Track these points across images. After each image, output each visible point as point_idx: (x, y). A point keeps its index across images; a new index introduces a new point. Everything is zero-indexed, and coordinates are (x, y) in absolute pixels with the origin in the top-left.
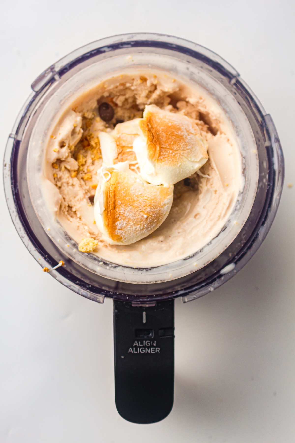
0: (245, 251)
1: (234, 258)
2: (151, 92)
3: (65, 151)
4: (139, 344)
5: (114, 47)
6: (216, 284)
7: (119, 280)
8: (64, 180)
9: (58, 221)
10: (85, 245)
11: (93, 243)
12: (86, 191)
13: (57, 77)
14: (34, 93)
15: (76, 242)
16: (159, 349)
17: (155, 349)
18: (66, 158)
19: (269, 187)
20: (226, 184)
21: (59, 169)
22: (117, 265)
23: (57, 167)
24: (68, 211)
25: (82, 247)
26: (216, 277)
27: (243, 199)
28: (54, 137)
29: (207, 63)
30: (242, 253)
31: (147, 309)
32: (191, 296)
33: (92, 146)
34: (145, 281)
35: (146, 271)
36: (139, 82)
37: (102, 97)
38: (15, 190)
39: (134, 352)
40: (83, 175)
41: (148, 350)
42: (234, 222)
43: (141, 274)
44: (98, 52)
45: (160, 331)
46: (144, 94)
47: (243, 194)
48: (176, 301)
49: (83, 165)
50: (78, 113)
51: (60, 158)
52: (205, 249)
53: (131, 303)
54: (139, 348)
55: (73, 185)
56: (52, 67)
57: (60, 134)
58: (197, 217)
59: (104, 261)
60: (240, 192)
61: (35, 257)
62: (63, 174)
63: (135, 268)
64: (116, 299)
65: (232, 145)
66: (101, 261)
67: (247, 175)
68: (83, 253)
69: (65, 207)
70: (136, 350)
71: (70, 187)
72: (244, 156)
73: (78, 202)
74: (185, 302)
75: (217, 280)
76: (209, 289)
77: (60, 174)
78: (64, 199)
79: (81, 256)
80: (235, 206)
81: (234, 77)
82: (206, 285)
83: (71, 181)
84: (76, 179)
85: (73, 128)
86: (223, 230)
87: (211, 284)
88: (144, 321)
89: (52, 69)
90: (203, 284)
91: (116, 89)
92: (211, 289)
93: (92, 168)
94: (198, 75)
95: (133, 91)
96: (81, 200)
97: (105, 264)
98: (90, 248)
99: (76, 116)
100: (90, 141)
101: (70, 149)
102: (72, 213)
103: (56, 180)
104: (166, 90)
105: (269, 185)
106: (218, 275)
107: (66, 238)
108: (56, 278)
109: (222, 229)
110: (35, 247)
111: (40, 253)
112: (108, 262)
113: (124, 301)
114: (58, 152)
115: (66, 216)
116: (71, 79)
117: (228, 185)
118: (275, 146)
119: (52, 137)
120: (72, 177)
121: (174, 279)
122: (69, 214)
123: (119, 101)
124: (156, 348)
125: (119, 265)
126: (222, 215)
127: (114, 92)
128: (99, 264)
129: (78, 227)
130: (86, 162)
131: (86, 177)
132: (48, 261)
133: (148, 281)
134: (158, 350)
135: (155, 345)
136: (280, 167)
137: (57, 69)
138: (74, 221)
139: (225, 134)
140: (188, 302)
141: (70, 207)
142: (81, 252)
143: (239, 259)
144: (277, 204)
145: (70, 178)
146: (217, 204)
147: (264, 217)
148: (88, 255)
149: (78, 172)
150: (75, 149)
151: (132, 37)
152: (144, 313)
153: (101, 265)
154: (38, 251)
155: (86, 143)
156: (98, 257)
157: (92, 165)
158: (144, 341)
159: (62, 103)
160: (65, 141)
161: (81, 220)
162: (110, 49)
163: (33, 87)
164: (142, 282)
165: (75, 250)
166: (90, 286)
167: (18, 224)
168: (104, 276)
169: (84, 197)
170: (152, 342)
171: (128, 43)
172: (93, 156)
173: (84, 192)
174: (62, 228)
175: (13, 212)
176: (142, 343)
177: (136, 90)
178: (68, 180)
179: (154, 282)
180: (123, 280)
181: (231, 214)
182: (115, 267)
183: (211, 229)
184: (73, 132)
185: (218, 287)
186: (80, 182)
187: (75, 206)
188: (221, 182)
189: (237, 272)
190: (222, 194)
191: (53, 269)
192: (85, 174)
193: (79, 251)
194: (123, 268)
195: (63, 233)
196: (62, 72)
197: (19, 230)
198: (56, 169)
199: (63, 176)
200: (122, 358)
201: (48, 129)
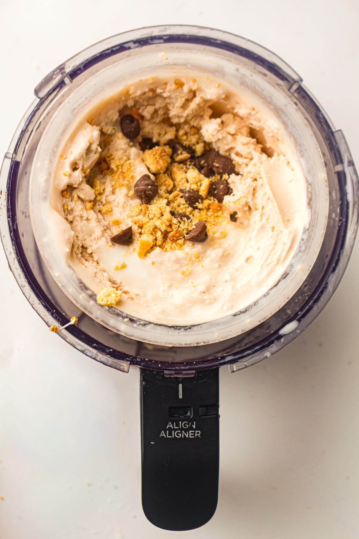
0: (311, 305)
1: (296, 314)
2: (188, 101)
3: (78, 176)
4: (173, 426)
5: (142, 42)
6: (274, 347)
7: (150, 341)
8: (77, 213)
9: (70, 265)
10: (105, 296)
11: (116, 294)
12: (105, 228)
13: (67, 80)
14: (38, 100)
15: (93, 292)
16: (200, 432)
17: (194, 433)
18: (79, 184)
19: (340, 222)
20: (286, 219)
21: (70, 199)
22: (147, 323)
23: (68, 196)
24: (81, 253)
25: (101, 298)
26: (273, 338)
27: (309, 237)
28: (65, 157)
29: (261, 64)
30: (307, 307)
31: (184, 381)
32: (241, 364)
33: (113, 169)
34: (183, 343)
35: (185, 330)
36: (174, 87)
37: (126, 107)
38: (13, 226)
39: (168, 437)
40: (101, 206)
41: (185, 434)
42: (298, 267)
43: (178, 334)
44: (121, 48)
45: (200, 409)
46: (179, 102)
47: (309, 231)
48: (222, 369)
49: (100, 194)
50: (95, 127)
51: (72, 184)
52: (260, 302)
53: (163, 372)
54: (173, 431)
55: (88, 219)
56: (61, 67)
57: (71, 152)
58: (249, 261)
59: (131, 317)
60: (304, 228)
61: (38, 312)
62: (76, 204)
63: (170, 326)
64: (145, 368)
65: (293, 170)
66: (126, 316)
67: (314, 206)
68: (102, 306)
69: (78, 248)
70: (170, 434)
71: (85, 222)
72: (309, 182)
73: (94, 242)
74: (233, 372)
75: (276, 342)
76: (265, 354)
77: (71, 205)
78: (77, 237)
79: (100, 310)
80: (299, 246)
81: (295, 82)
82: (261, 349)
83: (85, 215)
84: (92, 212)
85: (88, 144)
86: (284, 277)
87: (267, 348)
88: (181, 397)
89: (61, 68)
90: (257, 348)
91: (144, 97)
92: (268, 354)
93: (111, 198)
94: (251, 78)
95: (165, 98)
96: (98, 239)
97: (132, 320)
98: (112, 300)
99: (92, 131)
100: (110, 164)
101: (84, 173)
102: (87, 255)
103: (66, 212)
104: (208, 97)
105: (340, 220)
106: (276, 336)
107: (81, 287)
108: (67, 340)
109: (282, 276)
110: (39, 299)
111: (45, 307)
112: (135, 319)
113: (155, 370)
114: (70, 176)
115: (80, 259)
116: (85, 82)
117: (288, 220)
118: (348, 171)
119: (61, 156)
120: (87, 210)
121: (221, 340)
122: (83, 257)
123: (147, 112)
124: (196, 431)
125: (150, 323)
126: (282, 258)
127: (141, 101)
128: (123, 320)
129: (96, 273)
130: (104, 190)
131: (104, 209)
132: (56, 318)
133: (188, 343)
134: (198, 433)
135: (194, 427)
136: (355, 197)
137: (68, 70)
138: (90, 265)
139: (285, 156)
140: (237, 371)
141: (84, 248)
142: (100, 305)
143: (304, 316)
144: (352, 245)
145: (84, 209)
146: (275, 244)
147: (335, 261)
148: (109, 309)
149: (94, 202)
150: (90, 173)
151: (166, 30)
152: (180, 386)
153: (126, 322)
154: (43, 305)
155: (104, 165)
156: (123, 312)
157: (112, 195)
158: (180, 422)
159: (75, 112)
160: (78, 162)
161: (98, 264)
162: (137, 45)
163: (36, 92)
164: (180, 344)
165: (92, 302)
166: (111, 350)
167: (17, 269)
168: (130, 336)
169: (103, 235)
170: (190, 424)
171: (160, 38)
172: (113, 183)
173: (103, 229)
174: (75, 274)
175: (11, 253)
176: (177, 425)
177: (169, 97)
178: (81, 213)
179: (196, 345)
180: (154, 342)
181: (294, 257)
182: (145, 325)
183: (268, 275)
184: (88, 150)
185: (276, 352)
186: (98, 216)
187: (91, 246)
188: (280, 216)
189: (301, 332)
190: (281, 232)
191: (62, 328)
192: (103, 205)
193: (98, 304)
194: (155, 325)
195: (77, 280)
196: (74, 74)
197: (18, 277)
198: (66, 198)
199: (76, 207)
200: (151, 444)
201: (57, 146)
